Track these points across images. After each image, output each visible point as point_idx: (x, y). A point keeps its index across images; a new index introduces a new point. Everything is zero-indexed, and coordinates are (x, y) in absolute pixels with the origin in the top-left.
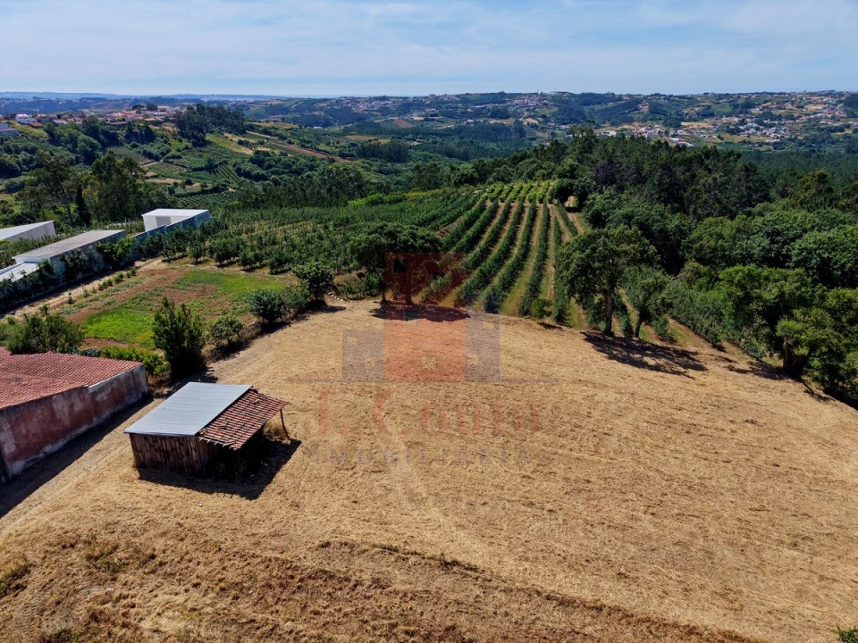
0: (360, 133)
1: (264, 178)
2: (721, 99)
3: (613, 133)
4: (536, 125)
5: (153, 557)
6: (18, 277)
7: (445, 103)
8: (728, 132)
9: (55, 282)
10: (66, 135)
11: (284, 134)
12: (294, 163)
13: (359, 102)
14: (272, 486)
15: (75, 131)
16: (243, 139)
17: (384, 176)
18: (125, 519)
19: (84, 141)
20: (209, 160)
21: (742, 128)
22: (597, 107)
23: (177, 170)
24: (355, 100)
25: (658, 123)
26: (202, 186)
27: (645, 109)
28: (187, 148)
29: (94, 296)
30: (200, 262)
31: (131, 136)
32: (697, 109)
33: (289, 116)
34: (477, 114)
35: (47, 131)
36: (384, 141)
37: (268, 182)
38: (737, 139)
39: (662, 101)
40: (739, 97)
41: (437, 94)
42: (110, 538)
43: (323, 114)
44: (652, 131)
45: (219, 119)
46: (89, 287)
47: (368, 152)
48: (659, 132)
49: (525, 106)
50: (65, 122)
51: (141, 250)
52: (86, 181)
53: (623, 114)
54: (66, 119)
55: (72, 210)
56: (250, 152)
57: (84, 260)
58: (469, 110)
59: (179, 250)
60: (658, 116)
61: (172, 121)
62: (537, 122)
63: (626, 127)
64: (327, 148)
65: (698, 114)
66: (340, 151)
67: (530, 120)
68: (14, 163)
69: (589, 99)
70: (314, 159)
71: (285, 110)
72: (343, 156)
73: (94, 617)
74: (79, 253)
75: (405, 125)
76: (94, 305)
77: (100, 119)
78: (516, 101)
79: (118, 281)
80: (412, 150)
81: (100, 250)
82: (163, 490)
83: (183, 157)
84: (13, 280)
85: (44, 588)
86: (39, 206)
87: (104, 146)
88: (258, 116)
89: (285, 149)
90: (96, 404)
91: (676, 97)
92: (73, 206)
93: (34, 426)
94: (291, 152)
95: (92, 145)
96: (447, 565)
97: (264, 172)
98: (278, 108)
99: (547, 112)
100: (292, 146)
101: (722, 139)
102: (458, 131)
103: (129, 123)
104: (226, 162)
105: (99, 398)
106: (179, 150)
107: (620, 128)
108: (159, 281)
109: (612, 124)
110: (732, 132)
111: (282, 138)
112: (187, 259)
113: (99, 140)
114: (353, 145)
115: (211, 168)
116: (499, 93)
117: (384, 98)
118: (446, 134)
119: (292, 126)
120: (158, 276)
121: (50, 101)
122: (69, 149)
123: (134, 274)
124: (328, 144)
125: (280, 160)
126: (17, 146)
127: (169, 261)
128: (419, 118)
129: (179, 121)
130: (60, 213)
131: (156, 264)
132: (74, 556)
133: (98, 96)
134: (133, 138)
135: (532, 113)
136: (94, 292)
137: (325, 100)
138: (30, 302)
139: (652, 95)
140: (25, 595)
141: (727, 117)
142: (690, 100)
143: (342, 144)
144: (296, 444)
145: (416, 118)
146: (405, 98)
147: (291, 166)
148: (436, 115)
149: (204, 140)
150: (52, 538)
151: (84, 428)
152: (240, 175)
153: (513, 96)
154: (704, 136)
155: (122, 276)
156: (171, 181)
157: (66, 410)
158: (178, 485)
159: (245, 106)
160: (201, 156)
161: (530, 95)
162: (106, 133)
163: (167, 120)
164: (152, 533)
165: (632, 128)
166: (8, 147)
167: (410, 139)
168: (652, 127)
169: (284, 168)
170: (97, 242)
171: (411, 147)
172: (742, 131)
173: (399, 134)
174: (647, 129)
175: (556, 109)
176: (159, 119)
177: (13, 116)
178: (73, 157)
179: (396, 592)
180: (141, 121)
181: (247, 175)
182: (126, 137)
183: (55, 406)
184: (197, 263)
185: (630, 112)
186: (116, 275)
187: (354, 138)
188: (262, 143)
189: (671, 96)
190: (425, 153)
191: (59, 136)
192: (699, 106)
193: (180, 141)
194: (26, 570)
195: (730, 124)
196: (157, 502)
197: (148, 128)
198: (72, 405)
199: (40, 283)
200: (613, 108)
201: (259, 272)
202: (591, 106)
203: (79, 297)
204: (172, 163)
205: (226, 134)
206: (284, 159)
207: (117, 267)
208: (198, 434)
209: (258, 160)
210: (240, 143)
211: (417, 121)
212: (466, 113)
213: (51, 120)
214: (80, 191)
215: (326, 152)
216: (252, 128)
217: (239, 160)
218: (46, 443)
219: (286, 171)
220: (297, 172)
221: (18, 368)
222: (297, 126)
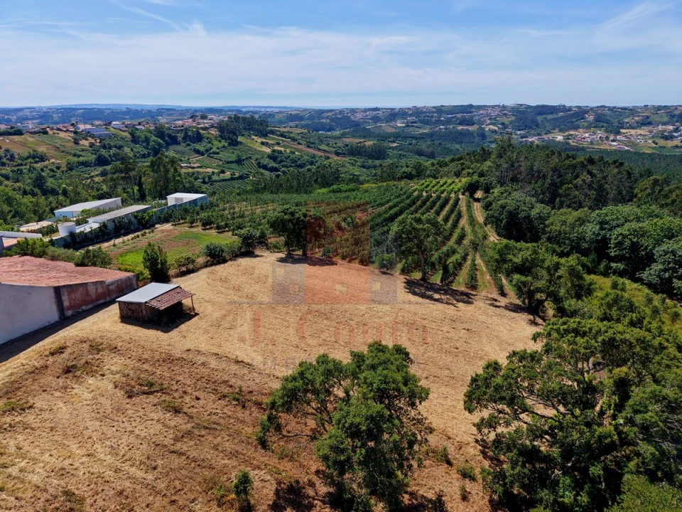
0: (354, 137)
1: (276, 170)
2: (659, 110)
3: (560, 138)
4: (495, 131)
5: (116, 348)
6: (88, 230)
7: (425, 112)
8: (662, 138)
9: (108, 234)
10: (143, 136)
11: (296, 137)
12: (299, 159)
13: (356, 112)
14: (177, 329)
15: (149, 134)
16: (264, 140)
17: (364, 170)
18: (109, 335)
19: (154, 141)
20: (238, 156)
21: (675, 134)
22: (549, 117)
23: (215, 163)
24: (353, 111)
25: (600, 130)
26: (231, 175)
27: (591, 118)
28: (224, 147)
29: (128, 243)
30: (194, 227)
31: (186, 137)
32: (637, 118)
33: (303, 122)
34: (449, 121)
35: (130, 134)
36: (369, 143)
37: (279, 173)
38: (670, 144)
39: (607, 112)
40: (676, 109)
41: (418, 106)
42: (101, 341)
43: (328, 121)
44: (594, 137)
45: (249, 125)
46: (126, 238)
47: (355, 152)
48: (600, 137)
49: (489, 115)
50: (143, 128)
51: (160, 218)
52: (145, 172)
53: (571, 122)
54: (144, 126)
55: (135, 191)
56: (268, 150)
57: (126, 223)
58: (442, 119)
59: (182, 219)
60: (601, 124)
61: (216, 127)
62: (496, 128)
63: (572, 132)
64: (327, 148)
65: (637, 122)
66: (336, 151)
67: (492, 127)
68: (107, 156)
69: (544, 110)
70: (314, 157)
71: (301, 118)
72: (337, 154)
73: (87, 363)
74: (123, 218)
75: (391, 130)
76: (126, 247)
77: (166, 126)
78: (481, 112)
79: (143, 235)
80: (391, 150)
81: (136, 217)
82: (129, 327)
83: (221, 153)
84: (85, 232)
85: (71, 354)
86: (115, 187)
87: (168, 144)
88: (280, 122)
89: (295, 148)
90: (109, 291)
91: (618, 108)
92: (136, 188)
93: (78, 295)
94: (298, 150)
95: (160, 145)
96: (237, 362)
97: (277, 165)
98: (295, 117)
99: (506, 121)
100: (300, 146)
101: (656, 144)
102: (431, 135)
103: (186, 129)
104: (250, 158)
105: (111, 287)
106: (218, 148)
107: (567, 133)
108: (165, 236)
109: (560, 131)
110: (666, 138)
111: (294, 140)
112: (186, 225)
113: (164, 141)
114: (347, 145)
115: (239, 161)
116: (468, 105)
117: (376, 109)
118: (422, 137)
119: (303, 130)
120: (165, 234)
121: (136, 110)
122: (144, 147)
123: (153, 232)
124: (328, 145)
125: (289, 156)
126: (110, 144)
127: (175, 225)
128: (401, 125)
129: (221, 127)
130: (128, 192)
131: (168, 226)
132: (85, 345)
133: (170, 107)
134: (188, 139)
135: (494, 121)
136: (128, 240)
137: (331, 111)
138: (93, 244)
139: (598, 107)
140: (64, 355)
141: (662, 125)
142: (632, 111)
143: (338, 145)
144: (197, 314)
145: (399, 125)
146: (392, 109)
147: (297, 162)
148: (415, 122)
149: (236, 141)
150: (78, 339)
151: (102, 301)
152: (260, 167)
153: (479, 107)
154: (640, 141)
155: (145, 233)
156: (210, 170)
157: (94, 291)
158: (136, 325)
159: (271, 115)
160: (233, 153)
161: (493, 107)
162: (169, 136)
163: (212, 126)
164: (119, 340)
165: (577, 133)
166: (104, 144)
167: (391, 142)
168: (594, 133)
169: (291, 163)
170: (134, 213)
171: (390, 148)
172: (676, 137)
173: (383, 137)
174: (590, 135)
175: (513, 118)
176: (207, 125)
177: (110, 123)
178: (146, 152)
179: (210, 368)
180: (194, 127)
181: (265, 167)
182: (183, 138)
183: (89, 288)
184: (191, 227)
185: (577, 121)
186: (142, 232)
187: (347, 141)
188: (278, 144)
189: (614, 107)
190: (400, 152)
191: (138, 138)
192: (638, 116)
193: (220, 141)
194: (65, 348)
195: (665, 131)
196: (124, 330)
197: (198, 132)
198: (97, 289)
199: (100, 234)
200: (562, 117)
201: (226, 234)
202: (545, 116)
203: (120, 243)
204: (212, 157)
205: (253, 137)
206: (292, 156)
207: (145, 227)
208: (146, 302)
209: (273, 157)
210: (263, 143)
211: (400, 127)
212: (439, 121)
213: (134, 125)
214: (140, 178)
215: (325, 151)
216: (272, 132)
217: (260, 156)
218: (83, 305)
219: (293, 165)
220: (301, 166)
221: (77, 272)
222: (306, 131)
